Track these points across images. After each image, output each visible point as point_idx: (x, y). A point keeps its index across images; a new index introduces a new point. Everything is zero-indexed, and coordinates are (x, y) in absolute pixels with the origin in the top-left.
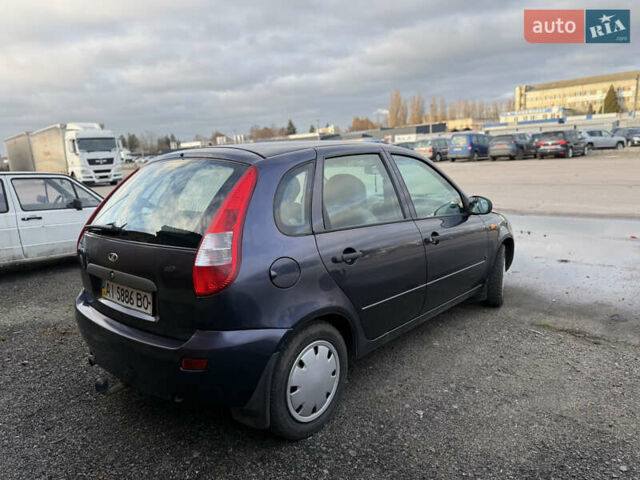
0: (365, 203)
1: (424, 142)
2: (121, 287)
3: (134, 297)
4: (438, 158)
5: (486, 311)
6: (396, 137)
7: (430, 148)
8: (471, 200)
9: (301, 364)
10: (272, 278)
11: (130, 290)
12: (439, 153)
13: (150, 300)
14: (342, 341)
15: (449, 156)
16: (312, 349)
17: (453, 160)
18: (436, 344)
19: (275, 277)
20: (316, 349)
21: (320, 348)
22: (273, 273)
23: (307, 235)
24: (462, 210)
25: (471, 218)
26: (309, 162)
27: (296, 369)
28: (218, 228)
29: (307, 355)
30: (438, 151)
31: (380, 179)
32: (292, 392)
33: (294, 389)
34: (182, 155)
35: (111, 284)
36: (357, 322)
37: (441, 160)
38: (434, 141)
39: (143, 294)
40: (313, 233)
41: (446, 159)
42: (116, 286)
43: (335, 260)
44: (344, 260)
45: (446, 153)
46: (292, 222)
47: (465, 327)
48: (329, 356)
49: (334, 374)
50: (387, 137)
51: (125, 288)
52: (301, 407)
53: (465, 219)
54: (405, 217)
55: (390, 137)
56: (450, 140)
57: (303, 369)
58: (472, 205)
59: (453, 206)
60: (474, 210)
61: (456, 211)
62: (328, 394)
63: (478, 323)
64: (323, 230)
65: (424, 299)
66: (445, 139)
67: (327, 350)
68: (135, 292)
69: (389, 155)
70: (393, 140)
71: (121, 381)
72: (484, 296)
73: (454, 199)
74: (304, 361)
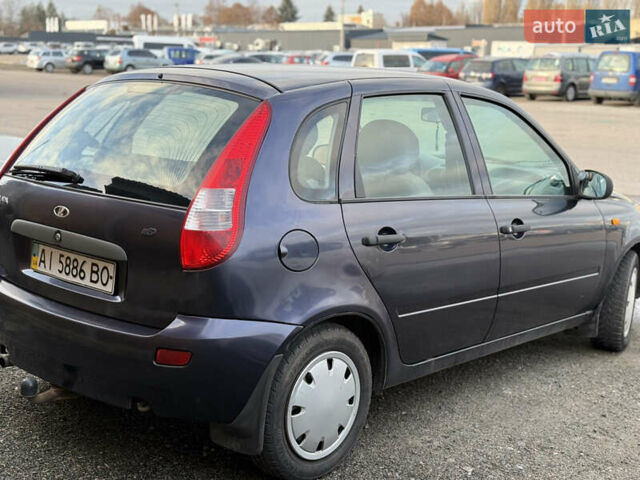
0: (417, 167)
1: (547, 61)
2: (66, 254)
3: (87, 269)
4: (571, 93)
5: (596, 354)
6: (495, 45)
7: (557, 73)
8: (582, 176)
9: (309, 379)
10: (280, 255)
11: (81, 259)
12: (573, 85)
13: (112, 273)
14: (366, 359)
15: (592, 92)
16: (325, 362)
17: (599, 100)
18: (508, 392)
19: (285, 254)
20: (330, 362)
21: (336, 362)
22: (284, 249)
23: (331, 203)
24: (568, 191)
25: (581, 205)
26: (340, 101)
27: (301, 384)
28: (215, 183)
29: (318, 367)
30: (572, 80)
31: (443, 132)
32: (294, 413)
33: (297, 410)
34: (161, 76)
35: (48, 250)
36: (390, 334)
37: (577, 99)
38: (565, 60)
39: (101, 264)
40: (340, 202)
41: (586, 98)
42: (57, 253)
43: (366, 242)
44: (379, 244)
45: (586, 86)
46: (312, 184)
47: (556, 374)
48: (347, 376)
49: (351, 401)
50: (475, 43)
51: (73, 256)
52: (303, 436)
53: (572, 204)
54: (474, 193)
55: (483, 43)
56: (597, 61)
57: (312, 385)
58: (584, 183)
59: (555, 184)
60: (587, 192)
61: (558, 192)
62: (341, 429)
63: (580, 371)
64: (353, 198)
65: (493, 318)
66: (587, 59)
67: (346, 366)
68: (90, 261)
69: (458, 98)
70: (488, 51)
71: (54, 386)
72: (594, 331)
73: (558, 173)
74: (314, 376)
